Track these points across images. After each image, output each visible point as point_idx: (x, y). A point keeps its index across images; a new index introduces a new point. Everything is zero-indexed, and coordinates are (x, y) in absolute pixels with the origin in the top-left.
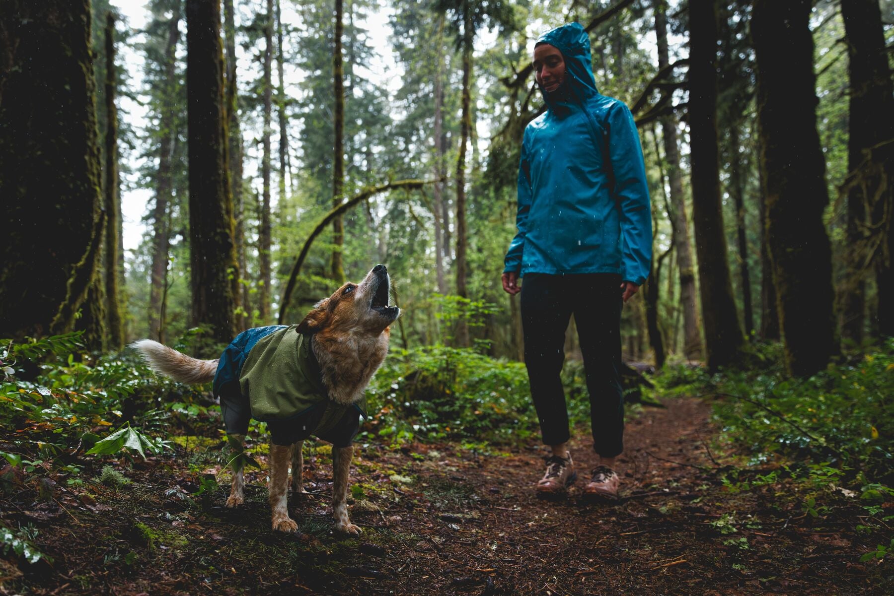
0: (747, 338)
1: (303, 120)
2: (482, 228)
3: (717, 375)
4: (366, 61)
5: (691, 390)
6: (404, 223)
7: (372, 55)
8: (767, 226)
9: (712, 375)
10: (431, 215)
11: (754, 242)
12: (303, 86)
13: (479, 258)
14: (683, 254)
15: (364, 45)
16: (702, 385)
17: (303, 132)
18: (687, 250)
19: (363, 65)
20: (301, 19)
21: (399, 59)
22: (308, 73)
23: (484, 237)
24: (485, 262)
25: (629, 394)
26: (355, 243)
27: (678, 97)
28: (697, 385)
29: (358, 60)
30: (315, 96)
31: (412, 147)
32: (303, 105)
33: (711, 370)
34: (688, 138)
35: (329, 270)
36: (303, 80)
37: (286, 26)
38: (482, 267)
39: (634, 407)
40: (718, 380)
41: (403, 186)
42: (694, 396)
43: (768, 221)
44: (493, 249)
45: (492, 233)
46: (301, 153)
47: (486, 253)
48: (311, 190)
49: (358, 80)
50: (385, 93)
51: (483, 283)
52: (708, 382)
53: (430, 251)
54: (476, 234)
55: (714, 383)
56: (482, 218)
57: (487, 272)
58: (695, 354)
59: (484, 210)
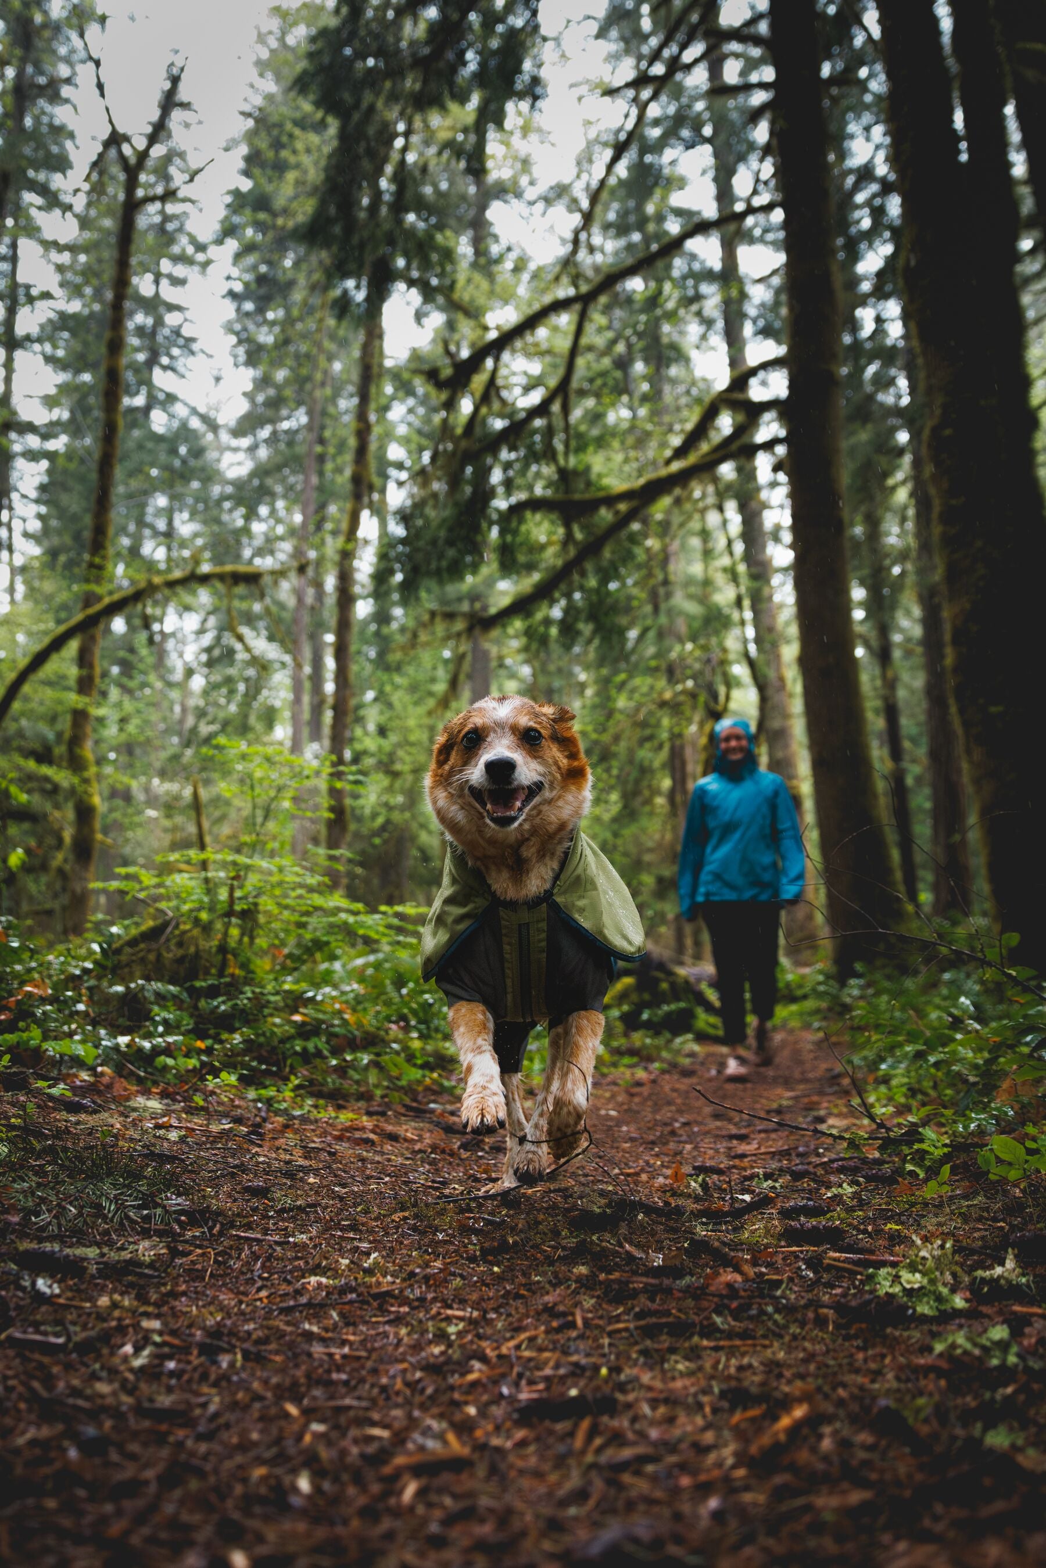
0: (910, 908)
1: (44, 464)
2: (388, 688)
3: (853, 982)
4: (179, 365)
5: (801, 1014)
6: (232, 671)
7: (193, 353)
8: (949, 661)
9: (843, 984)
10: (287, 658)
11: (914, 740)
12: (50, 402)
13: (380, 748)
14: (780, 754)
15: (177, 332)
16: (824, 1005)
17: (42, 488)
18: (786, 746)
19: (173, 370)
20: (57, 278)
21: (242, 358)
22: (63, 377)
23: (390, 705)
24: (392, 757)
25: (669, 1014)
26: (128, 706)
27: (769, 428)
28: (810, 1004)
29: (165, 360)
30: (73, 420)
31: (258, 528)
32: (45, 437)
33: (842, 973)
34: (787, 537)
35: (60, 750)
36: (53, 391)
37: (28, 287)
38: (387, 766)
39: (678, 1040)
40: (856, 992)
41: (221, 577)
42: (807, 1026)
43: (949, 652)
44: (407, 730)
45: (407, 698)
46: (34, 526)
47: (393, 738)
48: (49, 598)
49: (161, 396)
50: (213, 426)
51: (384, 798)
52: (835, 999)
53: (282, 732)
54: (376, 699)
55: (848, 1000)
56: (388, 668)
57: (395, 775)
58: (806, 954)
59: (394, 651)
